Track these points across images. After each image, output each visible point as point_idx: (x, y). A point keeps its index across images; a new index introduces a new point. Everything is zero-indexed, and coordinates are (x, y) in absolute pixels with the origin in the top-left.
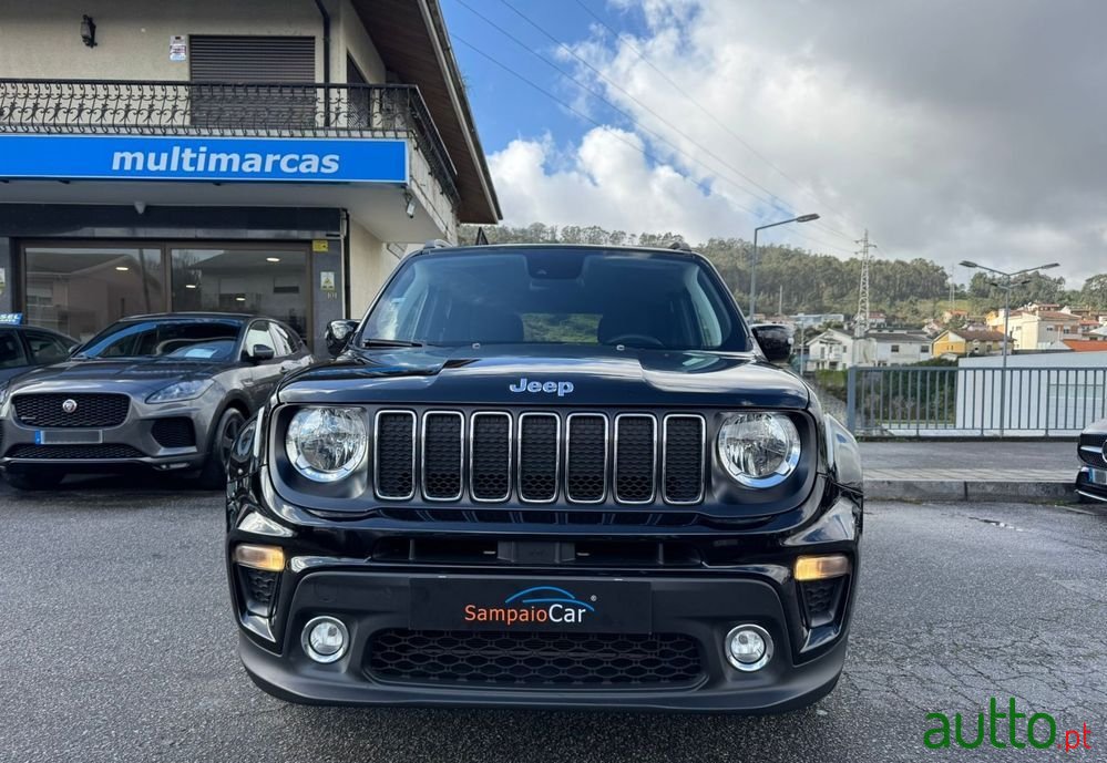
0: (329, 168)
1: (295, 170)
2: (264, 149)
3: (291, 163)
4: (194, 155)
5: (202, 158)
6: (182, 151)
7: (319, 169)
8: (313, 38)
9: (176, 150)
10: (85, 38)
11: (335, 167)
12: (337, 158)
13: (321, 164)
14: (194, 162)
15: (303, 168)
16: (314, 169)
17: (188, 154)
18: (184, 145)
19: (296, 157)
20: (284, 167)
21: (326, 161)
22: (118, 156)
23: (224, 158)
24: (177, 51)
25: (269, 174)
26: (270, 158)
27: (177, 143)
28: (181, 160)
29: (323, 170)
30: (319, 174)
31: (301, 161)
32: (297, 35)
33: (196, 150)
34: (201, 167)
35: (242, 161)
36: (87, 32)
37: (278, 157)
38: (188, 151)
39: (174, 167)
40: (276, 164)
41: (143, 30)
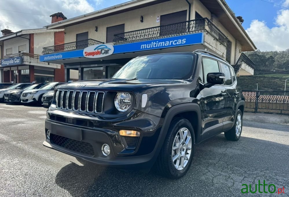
0: (183, 42)
1: (176, 44)
2: (169, 40)
3: (175, 42)
4: (156, 43)
5: (157, 43)
6: (153, 43)
7: (181, 43)
8: (187, 10)
9: (152, 43)
10: (141, 21)
11: (185, 42)
12: (185, 39)
13: (182, 42)
14: (155, 45)
15: (178, 43)
16: (180, 43)
17: (154, 43)
18: (154, 41)
19: (176, 41)
20: (174, 44)
21: (183, 41)
22: (142, 46)
23: (161, 43)
24: (158, 20)
25: (170, 46)
26: (171, 42)
27: (152, 41)
28: (153, 45)
29: (182, 43)
30: (181, 44)
31: (177, 41)
32: (183, 10)
33: (156, 42)
34: (157, 46)
35: (165, 43)
36: (141, 19)
37: (172, 41)
38: (154, 42)
39: (152, 47)
40: (172, 43)
41: (152, 16)
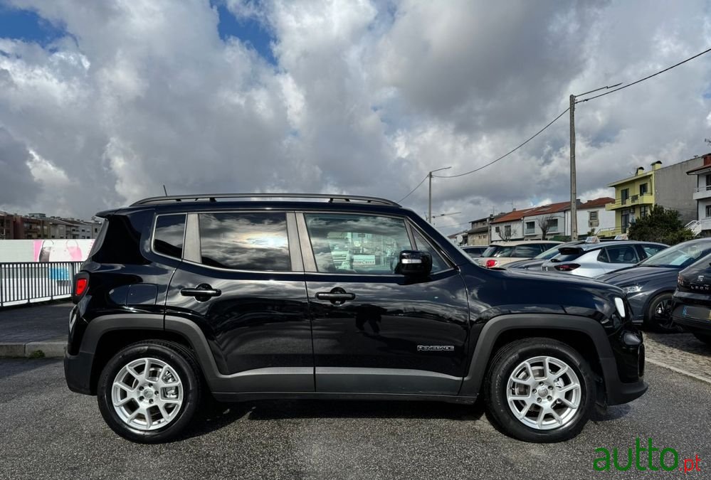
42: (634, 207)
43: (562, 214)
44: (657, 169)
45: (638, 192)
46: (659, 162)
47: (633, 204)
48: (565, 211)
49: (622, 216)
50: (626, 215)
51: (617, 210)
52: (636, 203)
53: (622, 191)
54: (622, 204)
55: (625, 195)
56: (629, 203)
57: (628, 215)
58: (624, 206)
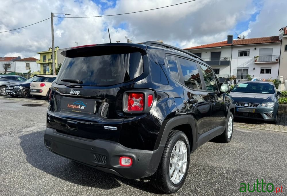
42: (49, 63)
43: (12, 62)
44: (57, 49)
45: (50, 58)
46: (58, 47)
47: (49, 62)
48: (14, 61)
49: (43, 66)
50: (45, 66)
51: (41, 64)
52: (50, 62)
53: (43, 56)
54: (43, 61)
55: (44, 58)
56: (47, 61)
57: (46, 66)
58: (44, 62)
